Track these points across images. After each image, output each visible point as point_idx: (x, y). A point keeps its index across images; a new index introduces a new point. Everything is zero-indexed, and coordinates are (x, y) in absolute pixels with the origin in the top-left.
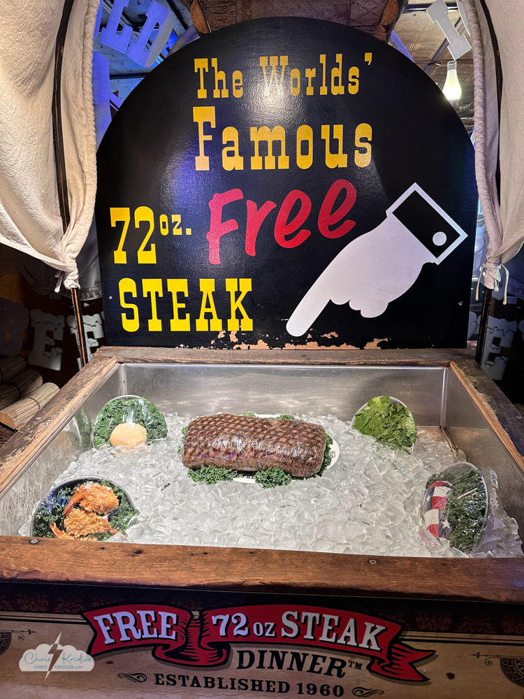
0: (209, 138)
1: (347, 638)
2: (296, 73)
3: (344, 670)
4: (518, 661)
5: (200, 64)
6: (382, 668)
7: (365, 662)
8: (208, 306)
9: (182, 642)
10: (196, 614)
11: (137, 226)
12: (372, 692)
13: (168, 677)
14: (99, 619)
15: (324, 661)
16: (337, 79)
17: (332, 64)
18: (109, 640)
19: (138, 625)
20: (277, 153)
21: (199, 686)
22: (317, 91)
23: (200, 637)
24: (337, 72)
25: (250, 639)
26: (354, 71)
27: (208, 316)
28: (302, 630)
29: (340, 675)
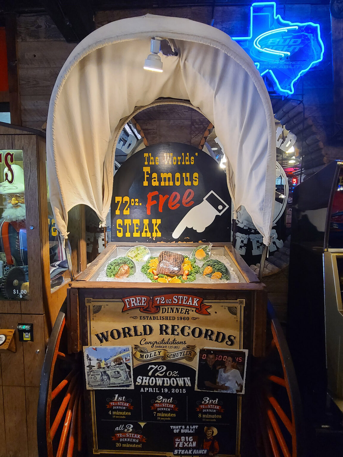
0: (148, 176)
1: (190, 303)
2: (175, 158)
3: (189, 312)
4: (232, 308)
5: (146, 155)
6: (199, 311)
7: (194, 309)
8: (146, 228)
9: (147, 306)
10: (151, 297)
11: (124, 202)
12: (197, 318)
13: (143, 317)
14: (126, 300)
15: (184, 310)
16: (187, 160)
17: (186, 156)
18: (128, 307)
19: (136, 302)
20: (169, 181)
21: (151, 319)
22: (181, 163)
23: (152, 304)
24: (187, 158)
25: (165, 305)
26: (192, 158)
27: (146, 232)
28: (178, 301)
29: (188, 314)
